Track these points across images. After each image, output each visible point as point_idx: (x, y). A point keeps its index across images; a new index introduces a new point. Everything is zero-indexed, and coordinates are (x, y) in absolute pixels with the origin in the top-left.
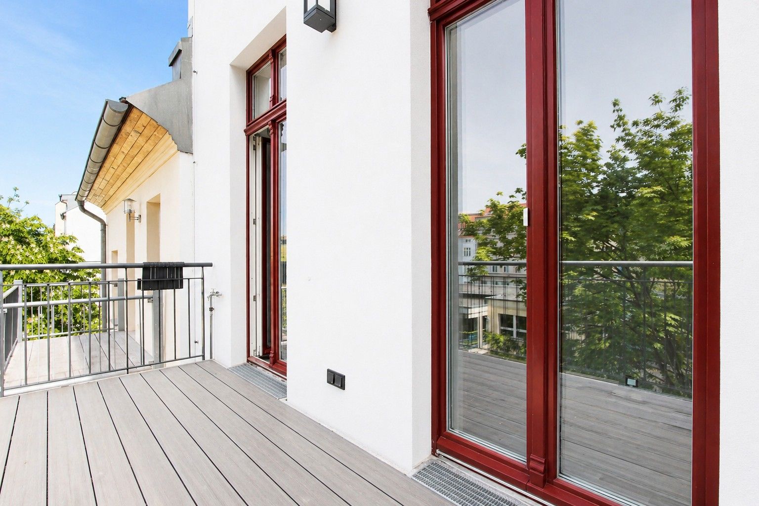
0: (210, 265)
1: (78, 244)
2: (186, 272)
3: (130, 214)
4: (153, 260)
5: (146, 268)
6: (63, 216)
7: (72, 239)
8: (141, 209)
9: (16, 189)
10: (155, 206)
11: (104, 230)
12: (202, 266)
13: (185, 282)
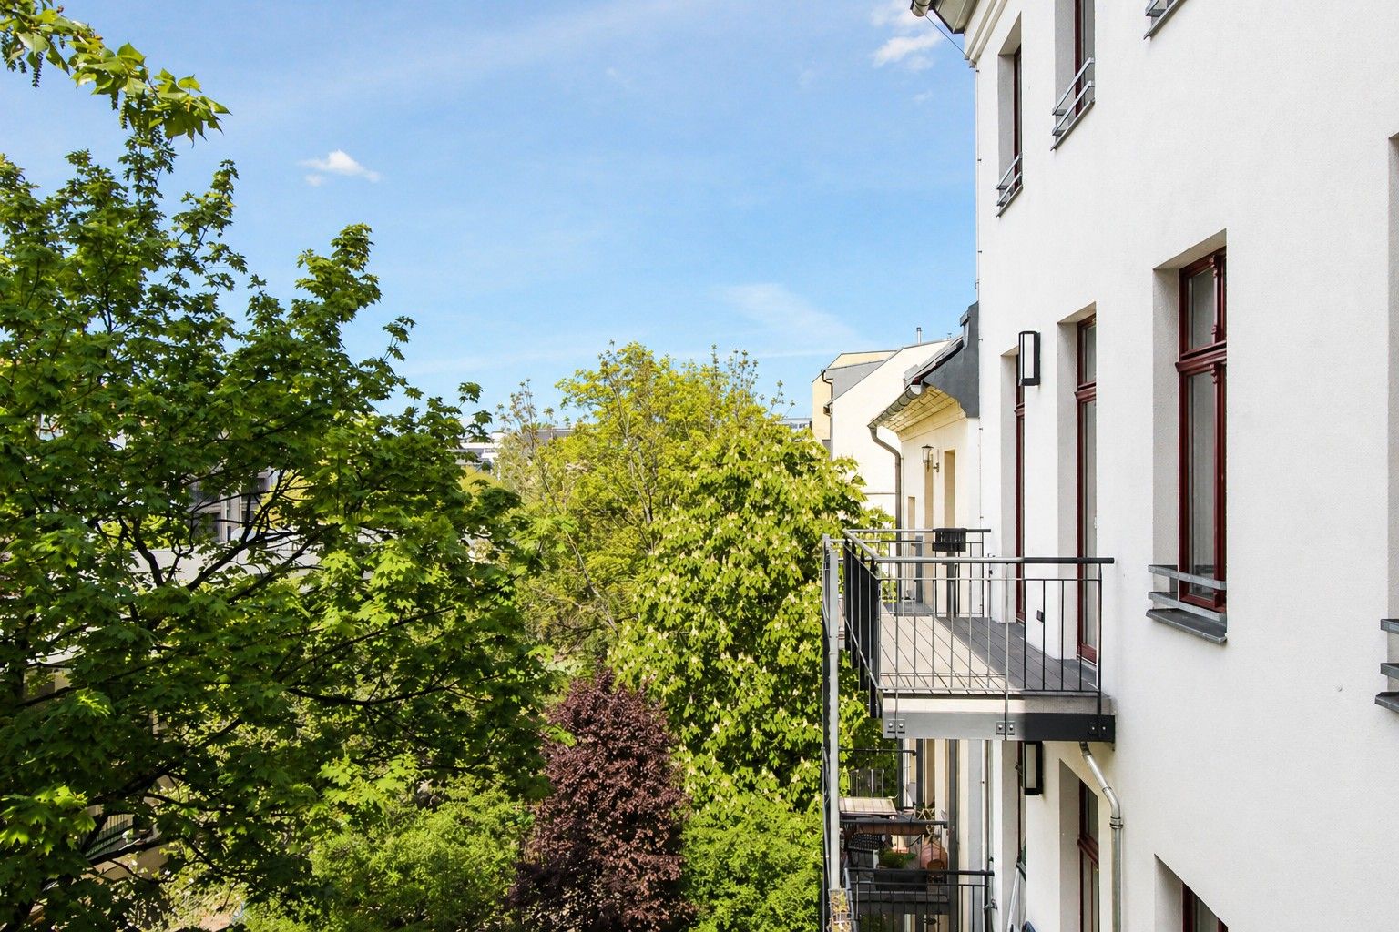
0: (989, 531)
1: (861, 471)
2: (970, 537)
3: (928, 462)
4: (949, 527)
5: (939, 532)
6: (828, 411)
7: (852, 463)
8: (939, 459)
9: (780, 384)
10: (950, 455)
11: (898, 465)
12: (982, 531)
13: (968, 546)
